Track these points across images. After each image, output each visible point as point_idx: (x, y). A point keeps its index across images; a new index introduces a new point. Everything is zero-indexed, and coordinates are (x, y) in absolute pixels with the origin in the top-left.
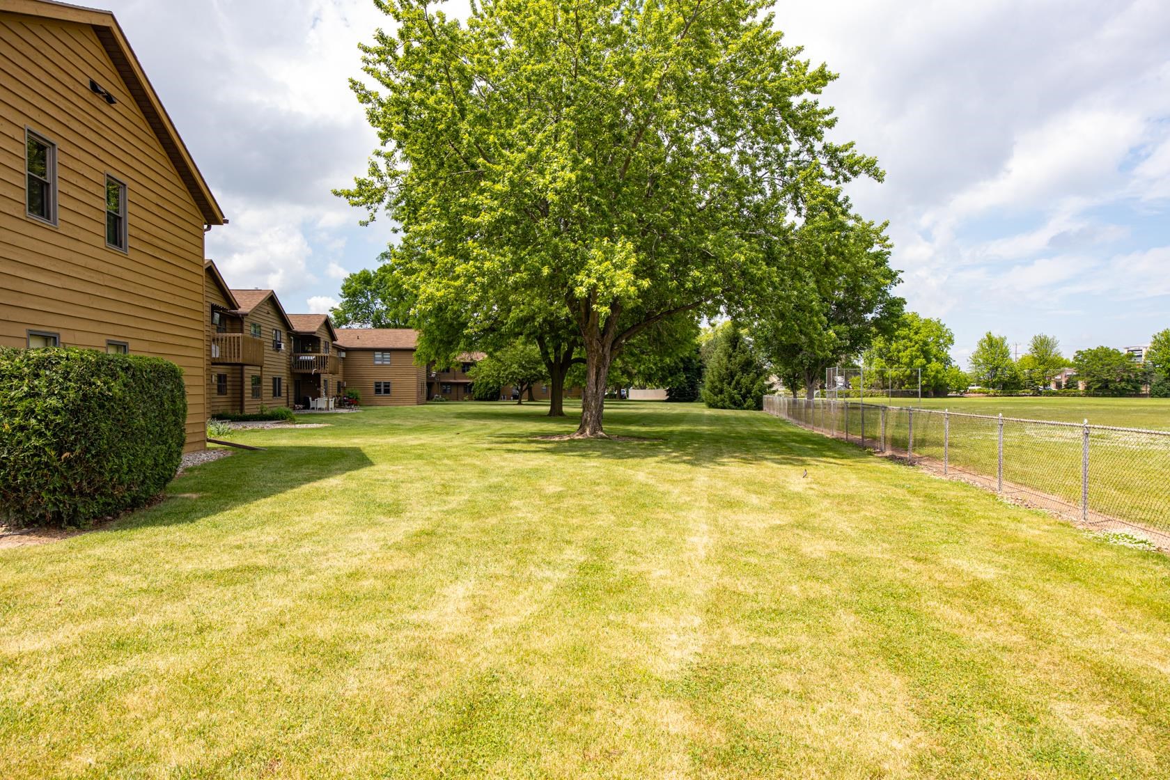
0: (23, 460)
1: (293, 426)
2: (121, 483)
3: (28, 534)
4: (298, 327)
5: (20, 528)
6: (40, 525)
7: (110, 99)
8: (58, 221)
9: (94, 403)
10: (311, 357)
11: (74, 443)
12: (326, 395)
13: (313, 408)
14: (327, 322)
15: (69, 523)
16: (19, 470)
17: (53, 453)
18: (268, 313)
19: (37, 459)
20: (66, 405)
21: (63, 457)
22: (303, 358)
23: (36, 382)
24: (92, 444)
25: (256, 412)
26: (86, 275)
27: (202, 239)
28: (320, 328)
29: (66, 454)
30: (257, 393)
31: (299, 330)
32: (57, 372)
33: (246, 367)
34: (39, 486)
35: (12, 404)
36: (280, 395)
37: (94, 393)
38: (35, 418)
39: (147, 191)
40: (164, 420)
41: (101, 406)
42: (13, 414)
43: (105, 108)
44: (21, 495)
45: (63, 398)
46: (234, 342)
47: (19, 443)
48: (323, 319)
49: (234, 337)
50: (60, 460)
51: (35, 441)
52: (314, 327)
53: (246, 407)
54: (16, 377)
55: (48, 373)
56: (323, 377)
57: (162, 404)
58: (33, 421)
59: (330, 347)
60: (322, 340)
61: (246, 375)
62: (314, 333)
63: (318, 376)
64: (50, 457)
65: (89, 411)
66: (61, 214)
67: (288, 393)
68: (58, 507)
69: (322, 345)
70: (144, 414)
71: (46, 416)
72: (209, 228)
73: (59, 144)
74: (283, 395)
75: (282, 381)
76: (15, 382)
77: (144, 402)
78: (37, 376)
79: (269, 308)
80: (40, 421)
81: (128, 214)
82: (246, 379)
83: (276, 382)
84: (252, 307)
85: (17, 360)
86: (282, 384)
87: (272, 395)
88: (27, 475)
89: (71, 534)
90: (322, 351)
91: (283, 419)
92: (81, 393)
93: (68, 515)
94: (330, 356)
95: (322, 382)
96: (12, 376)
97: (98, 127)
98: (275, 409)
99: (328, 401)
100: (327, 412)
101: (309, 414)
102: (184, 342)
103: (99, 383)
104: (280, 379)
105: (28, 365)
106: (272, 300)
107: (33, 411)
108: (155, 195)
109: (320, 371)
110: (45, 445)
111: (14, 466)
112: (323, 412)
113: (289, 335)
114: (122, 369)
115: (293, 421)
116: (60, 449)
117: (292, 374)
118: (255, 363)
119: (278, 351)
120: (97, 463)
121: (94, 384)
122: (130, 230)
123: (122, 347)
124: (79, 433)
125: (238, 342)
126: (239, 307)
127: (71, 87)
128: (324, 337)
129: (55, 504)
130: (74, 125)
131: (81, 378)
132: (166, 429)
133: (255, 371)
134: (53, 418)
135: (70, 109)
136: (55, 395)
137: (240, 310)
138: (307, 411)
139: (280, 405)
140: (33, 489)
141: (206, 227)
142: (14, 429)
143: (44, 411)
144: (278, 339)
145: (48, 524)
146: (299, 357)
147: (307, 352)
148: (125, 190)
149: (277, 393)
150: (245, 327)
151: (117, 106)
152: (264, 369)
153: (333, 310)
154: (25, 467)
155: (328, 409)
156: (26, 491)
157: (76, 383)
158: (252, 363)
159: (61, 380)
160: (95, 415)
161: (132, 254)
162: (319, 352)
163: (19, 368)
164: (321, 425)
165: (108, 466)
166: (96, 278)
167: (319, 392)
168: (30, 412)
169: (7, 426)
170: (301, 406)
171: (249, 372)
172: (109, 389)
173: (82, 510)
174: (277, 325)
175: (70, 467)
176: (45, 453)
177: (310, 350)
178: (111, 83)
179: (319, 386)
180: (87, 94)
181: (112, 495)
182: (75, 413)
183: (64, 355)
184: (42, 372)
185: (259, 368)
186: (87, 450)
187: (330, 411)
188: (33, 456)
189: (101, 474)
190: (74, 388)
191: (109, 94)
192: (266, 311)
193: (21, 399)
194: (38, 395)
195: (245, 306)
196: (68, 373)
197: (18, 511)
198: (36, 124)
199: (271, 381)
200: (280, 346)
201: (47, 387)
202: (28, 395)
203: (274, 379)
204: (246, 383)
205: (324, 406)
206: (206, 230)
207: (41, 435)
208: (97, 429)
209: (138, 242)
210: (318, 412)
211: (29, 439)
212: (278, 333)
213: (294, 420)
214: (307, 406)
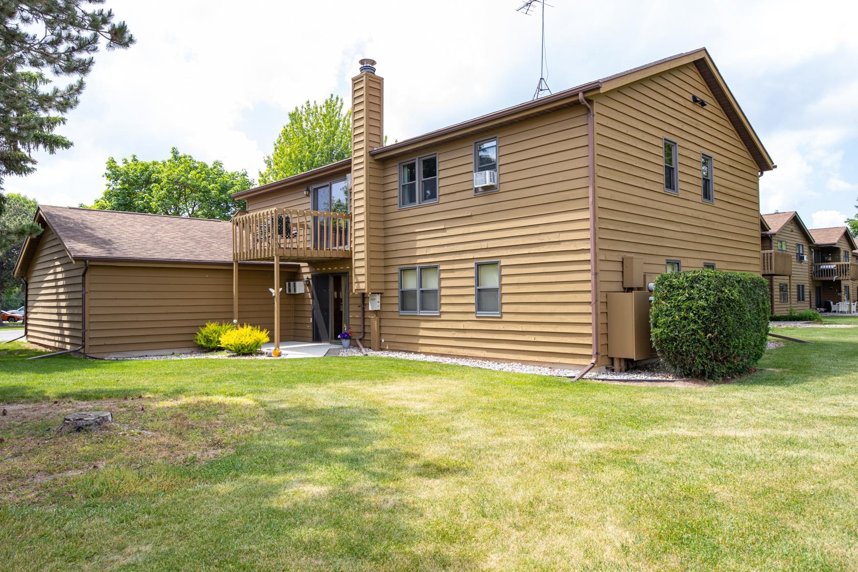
0: (686, 337)
1: (822, 326)
2: (739, 356)
3: (688, 381)
4: (819, 240)
5: (682, 377)
6: (692, 377)
7: (703, 104)
8: (679, 190)
9: (724, 304)
10: (832, 266)
11: (714, 328)
12: (848, 298)
13: (835, 312)
14: (846, 234)
15: (709, 378)
16: (683, 343)
17: (702, 334)
18: (792, 231)
19: (693, 337)
20: (709, 305)
21: (708, 336)
22: (823, 267)
23: (692, 291)
24: (724, 329)
25: (785, 313)
26: (693, 221)
27: (757, 184)
28: (840, 240)
29: (710, 335)
30: (784, 297)
31: (819, 243)
32: (703, 285)
33: (775, 277)
34: (694, 353)
35: (679, 304)
36: (803, 300)
37: (724, 298)
38: (692, 312)
39: (722, 157)
40: (759, 316)
41: (728, 306)
42: (680, 310)
43: (700, 111)
44: (684, 357)
45: (707, 300)
46: (767, 257)
47: (684, 326)
48: (843, 231)
49: (767, 254)
50: (706, 338)
51: (693, 326)
52: (834, 239)
53: (775, 310)
54: (681, 288)
55: (698, 285)
56: (843, 283)
57: (758, 304)
58: (691, 314)
59: (850, 256)
60: (842, 250)
61: (774, 283)
62: (835, 244)
63: (838, 282)
64: (701, 336)
65: (721, 309)
66: (681, 186)
67: (810, 298)
68: (704, 367)
69: (842, 254)
70: (750, 311)
71: (698, 312)
72: (762, 174)
73: (679, 142)
74: (806, 300)
75: (805, 288)
76: (681, 291)
77: (749, 303)
78: (692, 287)
79: (793, 227)
80: (695, 314)
81: (714, 177)
82: (775, 287)
83: (801, 288)
84: (779, 228)
85: (681, 278)
86: (805, 291)
87: (796, 300)
88: (688, 346)
89: (710, 385)
90: (842, 260)
91: (810, 319)
92: (717, 297)
93: (709, 372)
94: (851, 264)
95: (843, 288)
96: (679, 288)
97: (697, 124)
98: (802, 311)
99: (850, 305)
100: (850, 315)
101: (832, 316)
102: (747, 261)
103: (726, 291)
104: (803, 286)
105: (687, 281)
106: (796, 220)
107: (691, 309)
108: (728, 160)
109: (841, 278)
110: (698, 329)
111: (681, 340)
112: (845, 315)
113: (810, 248)
114: (737, 282)
115: (819, 321)
116: (706, 331)
117: (813, 281)
118: (785, 274)
119: (801, 262)
120: (726, 341)
121: (724, 291)
122: (716, 187)
123: (712, 266)
124: (716, 322)
125: (771, 257)
126: (770, 229)
127: (683, 104)
128: (844, 247)
129: (702, 365)
130: (686, 128)
131: (716, 288)
132: (761, 322)
133: (784, 280)
134: (702, 312)
135: (682, 118)
136: (703, 298)
137: (771, 231)
138: (828, 314)
139: (804, 308)
140: (691, 354)
141: (759, 173)
142: (681, 319)
143: (697, 308)
144: (801, 252)
145: (697, 377)
146: (819, 266)
147: (827, 261)
148: (711, 161)
149: (801, 298)
150: (774, 245)
151: (707, 107)
152: (792, 278)
153: (849, 221)
154: (687, 341)
155: (850, 312)
156: (687, 355)
157: (714, 291)
158: (781, 273)
159: (705, 290)
160: (725, 311)
161: (717, 204)
162: (839, 261)
163: (682, 283)
164: (850, 326)
165: (732, 344)
166: (697, 223)
167: (840, 297)
168: (690, 309)
169: (677, 317)
170: (823, 309)
171: (777, 281)
172: (732, 295)
173: (717, 370)
174: (800, 240)
175: (711, 343)
176: (698, 333)
177: (830, 259)
178: (704, 94)
179: (840, 291)
180: (690, 105)
181: (733, 363)
182: (714, 309)
183: (706, 275)
184: (695, 285)
185: (788, 278)
186: (721, 333)
187: (853, 314)
188: (692, 335)
189: (728, 348)
190: (713, 294)
191: (702, 101)
192: (790, 230)
193: (684, 301)
194: (693, 298)
195: (774, 227)
196: (709, 285)
197: (681, 367)
198: (667, 134)
199: (796, 287)
200: (802, 258)
201: (698, 294)
202: (688, 299)
203: (798, 286)
204: (775, 290)
205: (846, 309)
206: (760, 176)
207: (695, 322)
208: (726, 320)
209: (720, 194)
210: (840, 315)
211: (689, 325)
212: (801, 247)
213: (821, 321)
214: (828, 309)
